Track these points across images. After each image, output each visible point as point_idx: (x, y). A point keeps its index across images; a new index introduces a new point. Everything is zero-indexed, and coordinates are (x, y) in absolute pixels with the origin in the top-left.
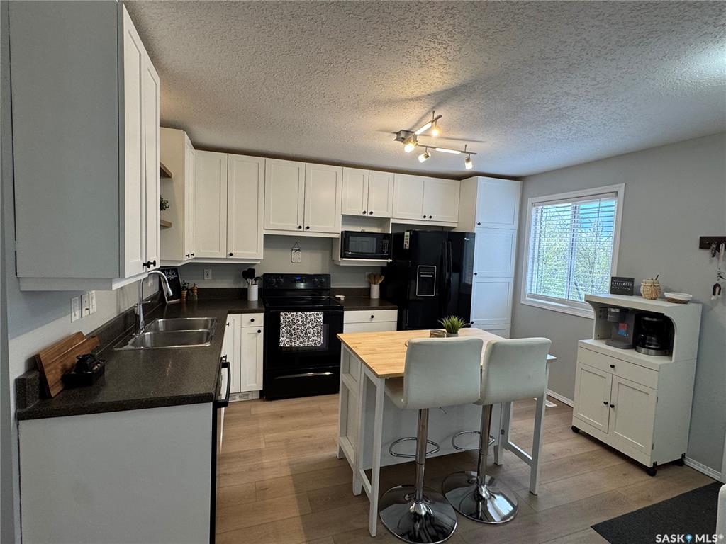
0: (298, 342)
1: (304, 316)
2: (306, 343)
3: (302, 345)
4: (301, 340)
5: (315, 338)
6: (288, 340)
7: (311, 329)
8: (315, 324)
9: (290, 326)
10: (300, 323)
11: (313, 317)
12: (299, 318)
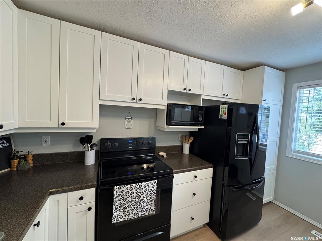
0: (132, 215)
1: (138, 187)
2: (140, 214)
3: (136, 217)
4: (135, 211)
5: (149, 206)
6: (122, 214)
7: (145, 200)
8: (149, 193)
9: (124, 199)
10: (135, 194)
11: (147, 187)
12: (134, 190)
